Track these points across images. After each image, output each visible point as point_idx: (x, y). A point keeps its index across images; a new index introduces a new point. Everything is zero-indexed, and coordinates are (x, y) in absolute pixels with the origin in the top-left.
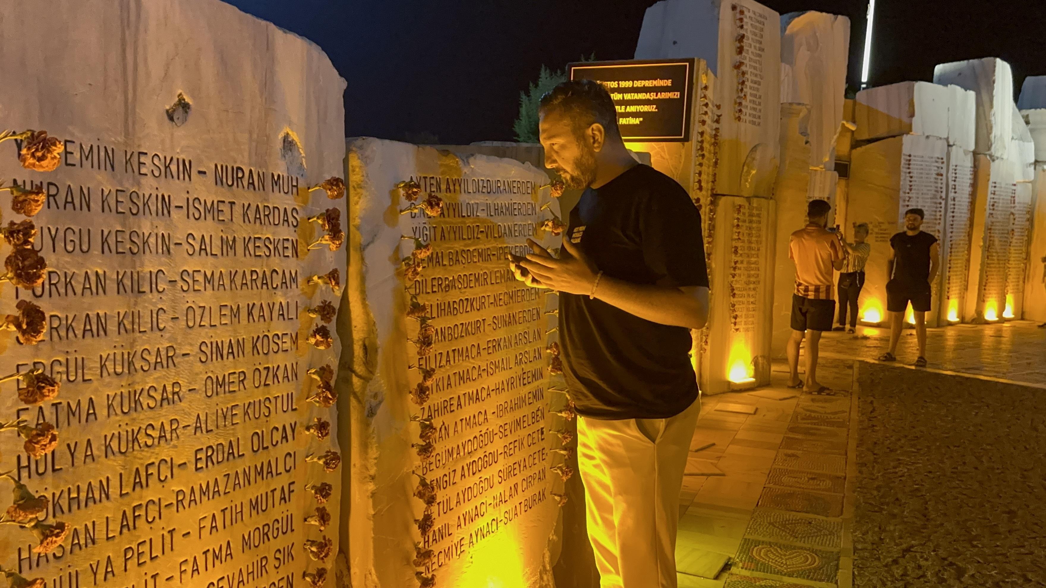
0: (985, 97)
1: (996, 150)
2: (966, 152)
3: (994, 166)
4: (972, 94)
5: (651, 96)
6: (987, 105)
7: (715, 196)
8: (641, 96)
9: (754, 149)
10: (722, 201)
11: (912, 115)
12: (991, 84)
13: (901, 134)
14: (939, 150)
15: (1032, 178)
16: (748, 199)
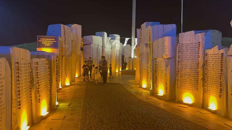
0: (103, 38)
1: (105, 46)
2: (101, 47)
3: (105, 49)
4: (101, 37)
5: (52, 41)
6: (103, 39)
7: (62, 56)
8: (50, 41)
9: (68, 49)
10: (63, 57)
11: (92, 41)
12: (104, 36)
13: (91, 44)
14: (97, 46)
15: (111, 50)
16: (68, 56)
